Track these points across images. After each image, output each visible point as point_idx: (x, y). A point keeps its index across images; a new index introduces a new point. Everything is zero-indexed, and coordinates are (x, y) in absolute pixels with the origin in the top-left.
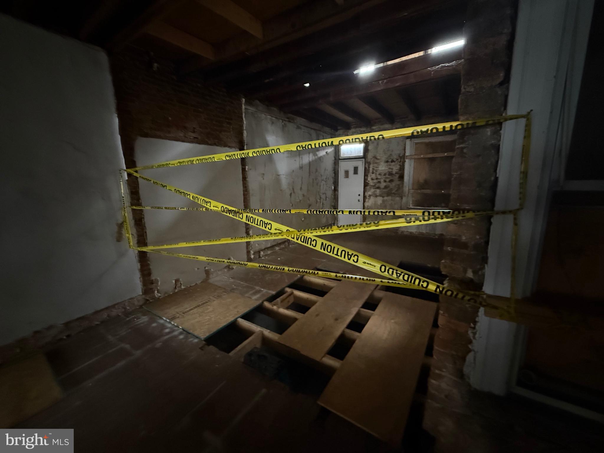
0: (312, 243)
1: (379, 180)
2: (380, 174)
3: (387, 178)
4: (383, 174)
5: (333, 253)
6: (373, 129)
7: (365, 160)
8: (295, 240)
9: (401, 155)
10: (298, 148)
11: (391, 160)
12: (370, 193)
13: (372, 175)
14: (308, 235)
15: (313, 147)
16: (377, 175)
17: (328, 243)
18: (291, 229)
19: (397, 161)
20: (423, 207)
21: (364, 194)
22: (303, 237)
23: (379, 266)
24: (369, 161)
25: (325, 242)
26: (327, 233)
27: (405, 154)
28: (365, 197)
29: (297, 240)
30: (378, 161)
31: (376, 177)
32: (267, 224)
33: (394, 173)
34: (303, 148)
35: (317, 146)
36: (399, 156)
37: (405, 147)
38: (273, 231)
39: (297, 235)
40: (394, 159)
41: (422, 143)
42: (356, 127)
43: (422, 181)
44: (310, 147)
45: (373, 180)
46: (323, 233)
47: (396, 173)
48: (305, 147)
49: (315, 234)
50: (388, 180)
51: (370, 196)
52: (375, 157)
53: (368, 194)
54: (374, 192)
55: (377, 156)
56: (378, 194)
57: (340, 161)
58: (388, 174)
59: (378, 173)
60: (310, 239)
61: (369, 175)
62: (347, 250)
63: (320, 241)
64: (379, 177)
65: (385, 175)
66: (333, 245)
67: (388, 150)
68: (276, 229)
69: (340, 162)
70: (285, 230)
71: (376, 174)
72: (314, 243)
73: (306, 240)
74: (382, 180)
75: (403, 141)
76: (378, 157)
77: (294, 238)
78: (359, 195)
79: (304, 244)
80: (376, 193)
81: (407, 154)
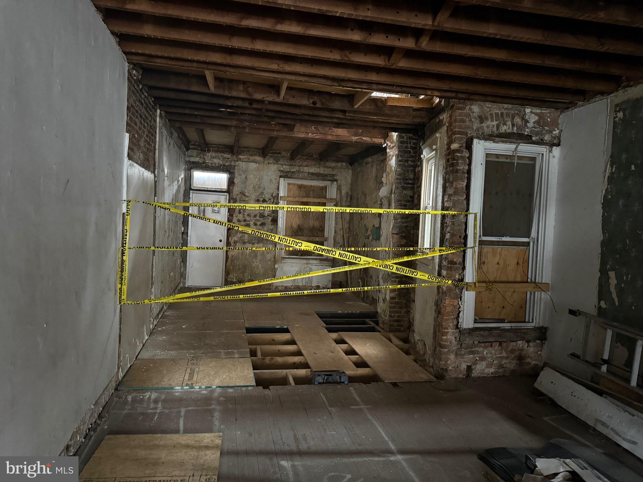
0: (391, 267)
1: (248, 222)
2: (248, 215)
3: (258, 220)
4: (252, 215)
5: (403, 272)
6: (240, 159)
7: (229, 195)
8: (378, 267)
9: (274, 195)
10: (385, 212)
11: (262, 199)
12: (235, 238)
13: (239, 215)
14: (388, 263)
15: (394, 212)
16: (246, 216)
17: (400, 267)
18: (376, 260)
19: (269, 201)
20: (297, 256)
21: (228, 239)
22: (384, 265)
23: (427, 276)
24: (235, 197)
25: (398, 266)
26: (400, 261)
27: (278, 194)
28: (228, 244)
29: (380, 267)
30: (247, 199)
31: (244, 218)
32: (357, 258)
33: (266, 215)
34: (387, 212)
35: (396, 213)
36: (272, 196)
37: (279, 187)
38: (362, 262)
39: (380, 264)
40: (266, 199)
41: (294, 184)
42: (217, 151)
43: (295, 226)
44: (392, 212)
45: (240, 221)
46: (397, 261)
47: (268, 216)
48: (389, 212)
49: (392, 262)
50: (259, 223)
51: (235, 242)
52: (243, 194)
53: (233, 239)
54: (241, 237)
55: (245, 192)
56: (246, 241)
57: (191, 191)
58: (258, 215)
59: (246, 214)
60: (389, 266)
61: (234, 216)
62: (411, 270)
63: (395, 266)
64: (248, 219)
65: (255, 216)
66: (403, 268)
67: (259, 187)
68: (364, 261)
69: (191, 194)
70: (371, 262)
71: (244, 214)
72: (391, 268)
73: (386, 266)
74: (252, 223)
75: (276, 179)
76: (246, 194)
77: (377, 266)
78: (221, 241)
79: (385, 269)
80: (243, 239)
81: (281, 194)
